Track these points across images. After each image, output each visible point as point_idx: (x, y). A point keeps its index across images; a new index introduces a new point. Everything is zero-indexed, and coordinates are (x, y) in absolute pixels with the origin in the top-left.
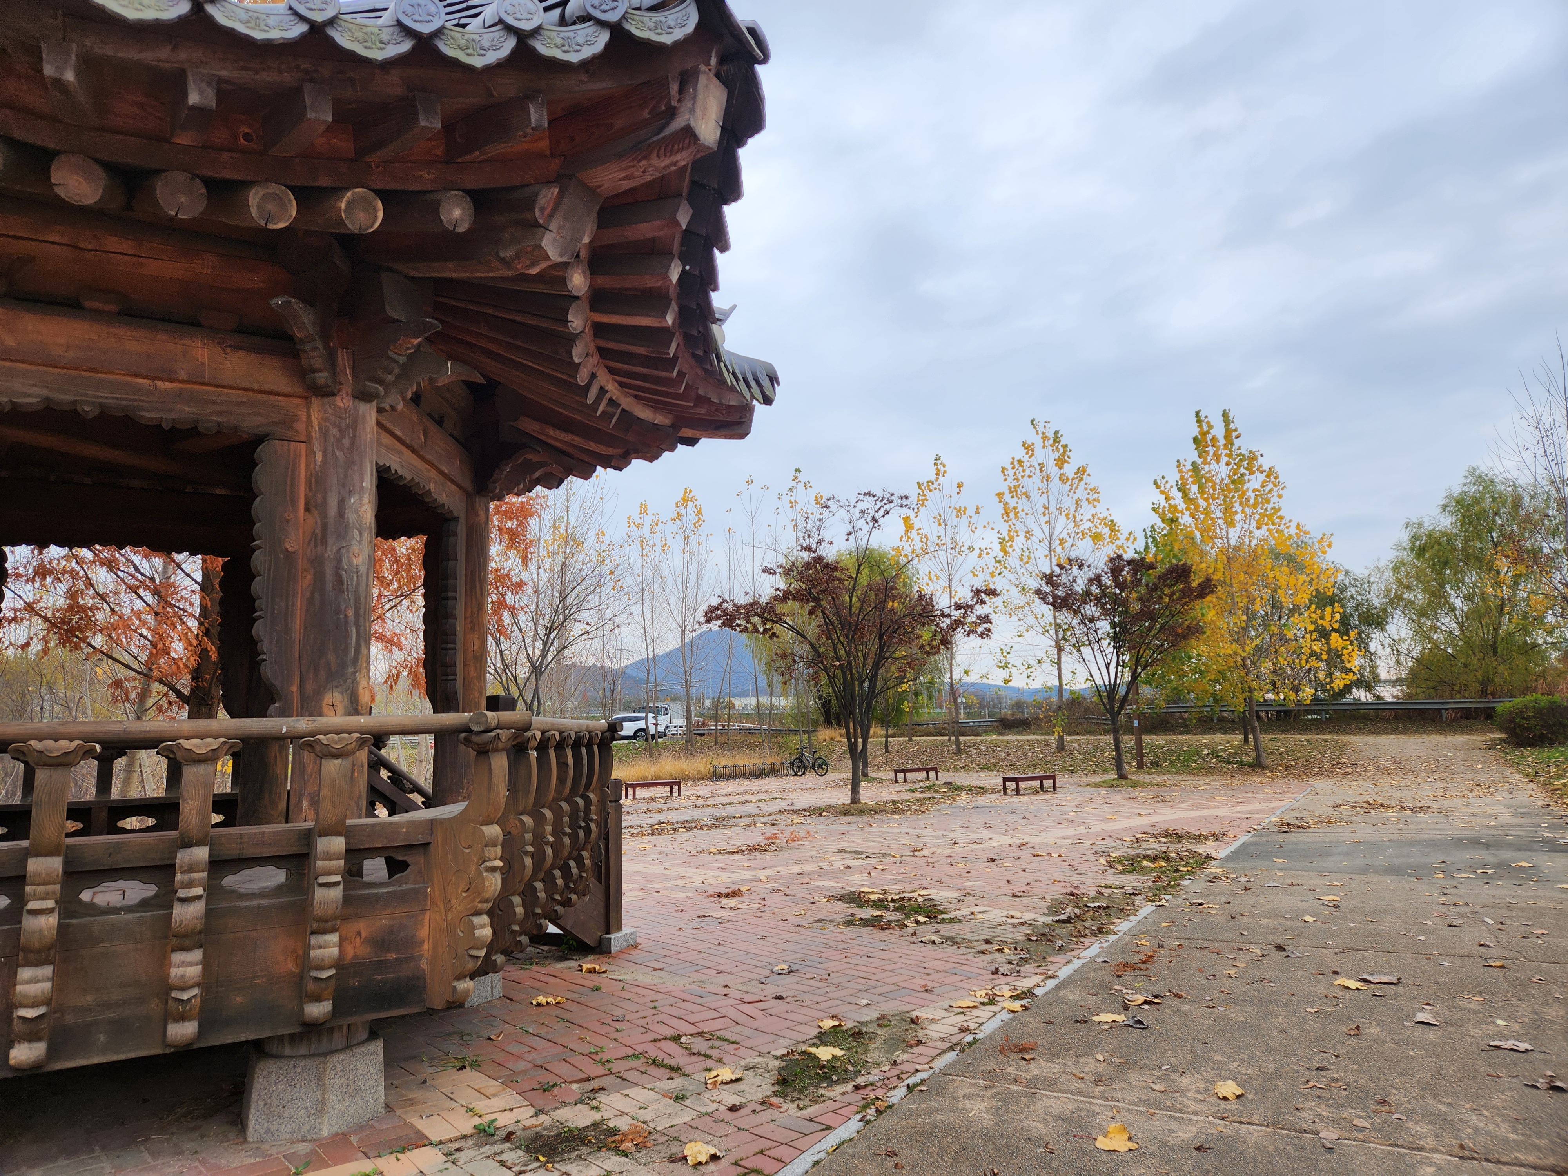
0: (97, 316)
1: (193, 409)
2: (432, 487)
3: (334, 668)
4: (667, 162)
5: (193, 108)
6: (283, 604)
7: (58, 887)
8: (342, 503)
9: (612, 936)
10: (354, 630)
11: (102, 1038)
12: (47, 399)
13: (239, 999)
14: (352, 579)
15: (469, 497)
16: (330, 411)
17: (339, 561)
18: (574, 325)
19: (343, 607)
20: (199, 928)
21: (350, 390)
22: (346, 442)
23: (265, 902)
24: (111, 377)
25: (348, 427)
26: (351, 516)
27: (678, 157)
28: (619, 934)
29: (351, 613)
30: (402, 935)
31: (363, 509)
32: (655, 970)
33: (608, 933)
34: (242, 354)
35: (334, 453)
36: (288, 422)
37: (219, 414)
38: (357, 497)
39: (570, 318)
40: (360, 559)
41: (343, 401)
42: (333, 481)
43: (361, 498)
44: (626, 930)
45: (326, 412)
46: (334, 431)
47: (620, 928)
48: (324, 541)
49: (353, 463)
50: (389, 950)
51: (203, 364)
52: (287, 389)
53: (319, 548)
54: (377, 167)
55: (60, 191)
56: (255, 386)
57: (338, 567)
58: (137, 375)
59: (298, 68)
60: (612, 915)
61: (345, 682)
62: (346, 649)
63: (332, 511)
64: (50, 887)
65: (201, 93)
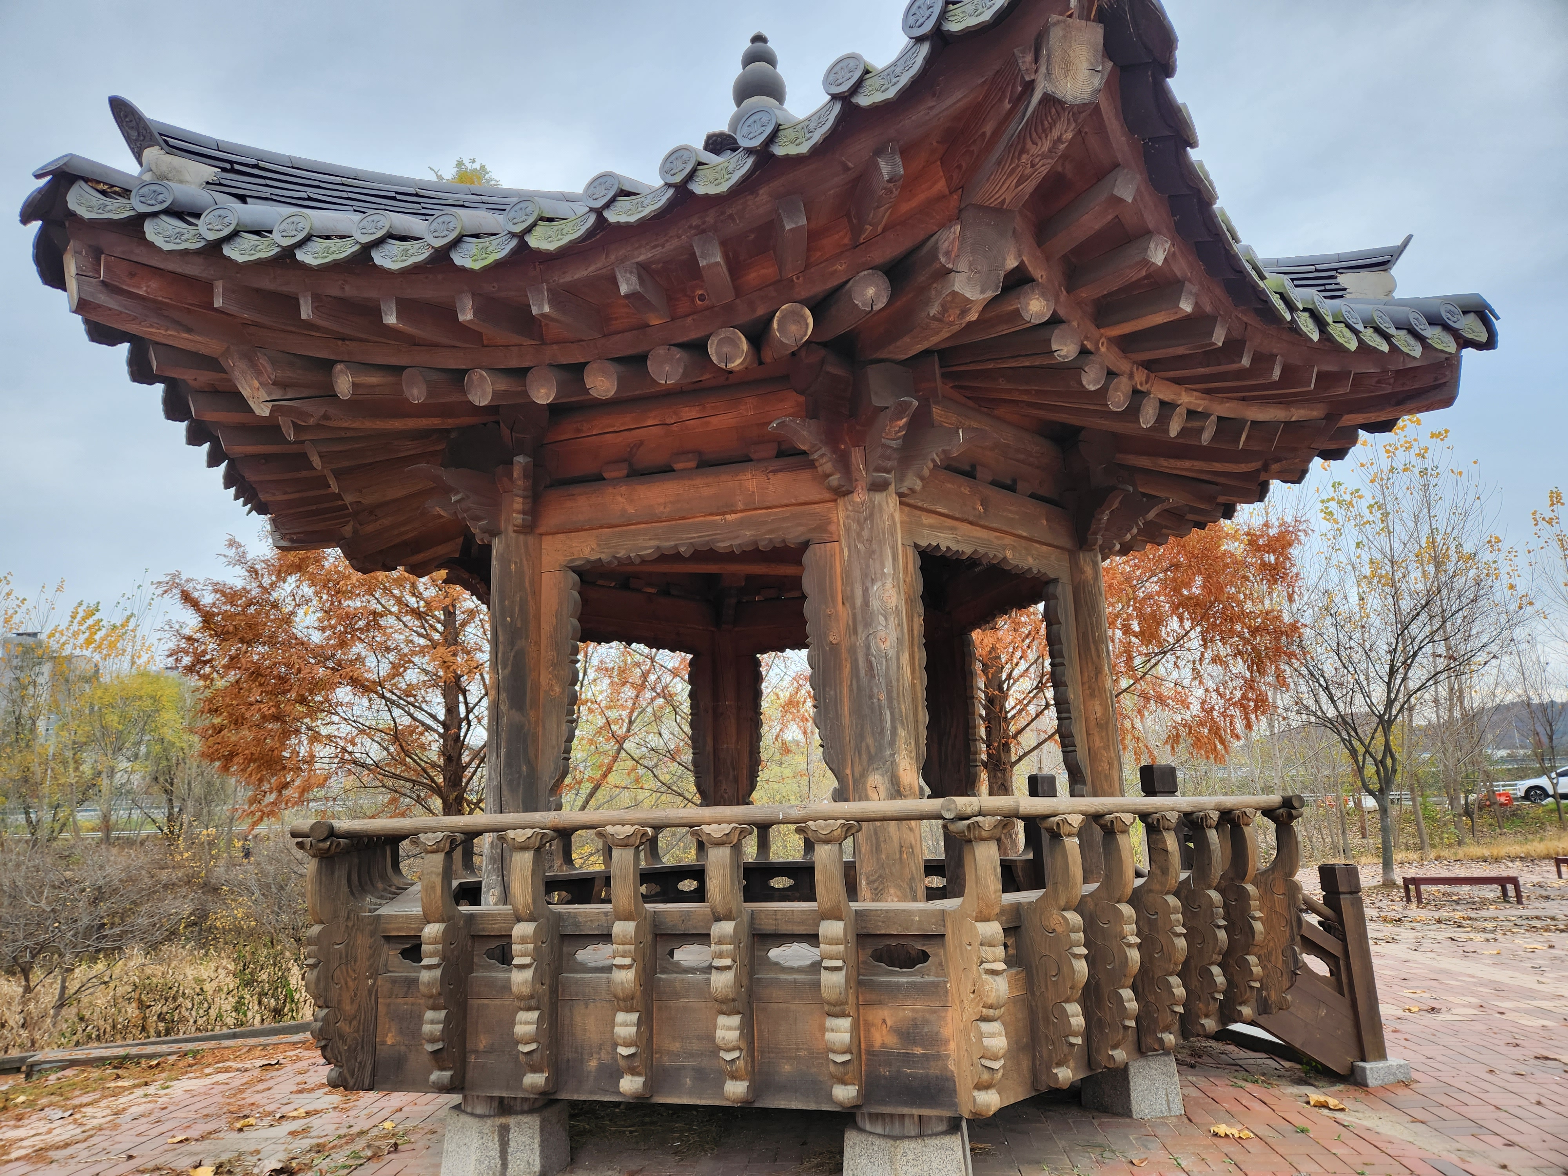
0: (686, 473)
1: (753, 533)
2: (1009, 554)
3: (873, 751)
4: (1047, 145)
5: (627, 296)
6: (832, 693)
7: (633, 947)
8: (866, 591)
9: (1367, 1065)
10: (888, 713)
11: (688, 1081)
12: (658, 548)
13: (787, 1068)
14: (881, 664)
15: (1072, 555)
16: (850, 508)
17: (868, 647)
18: (1062, 353)
19: (875, 691)
20: (731, 996)
21: (864, 485)
22: (866, 534)
23: (800, 977)
24: (697, 519)
25: (866, 519)
26: (875, 604)
27: (1055, 133)
28: (1380, 1064)
29: (883, 697)
30: (926, 1030)
31: (887, 594)
32: (1415, 1120)
33: (1363, 1060)
34: (780, 475)
35: (856, 546)
36: (823, 526)
37: (771, 531)
38: (879, 584)
39: (1054, 347)
40: (888, 643)
41: (860, 496)
42: (857, 573)
43: (883, 585)
44: (1394, 1058)
45: (847, 510)
46: (854, 526)
47: (1382, 1055)
48: (855, 632)
49: (873, 552)
50: (915, 1043)
51: (753, 492)
52: (817, 497)
53: (853, 637)
54: (798, 278)
55: (594, 393)
56: (793, 501)
57: (868, 654)
58: (712, 514)
59: (690, 227)
60: (1367, 1038)
61: (884, 764)
62: (882, 731)
63: (859, 602)
64: (627, 947)
65: (628, 282)
